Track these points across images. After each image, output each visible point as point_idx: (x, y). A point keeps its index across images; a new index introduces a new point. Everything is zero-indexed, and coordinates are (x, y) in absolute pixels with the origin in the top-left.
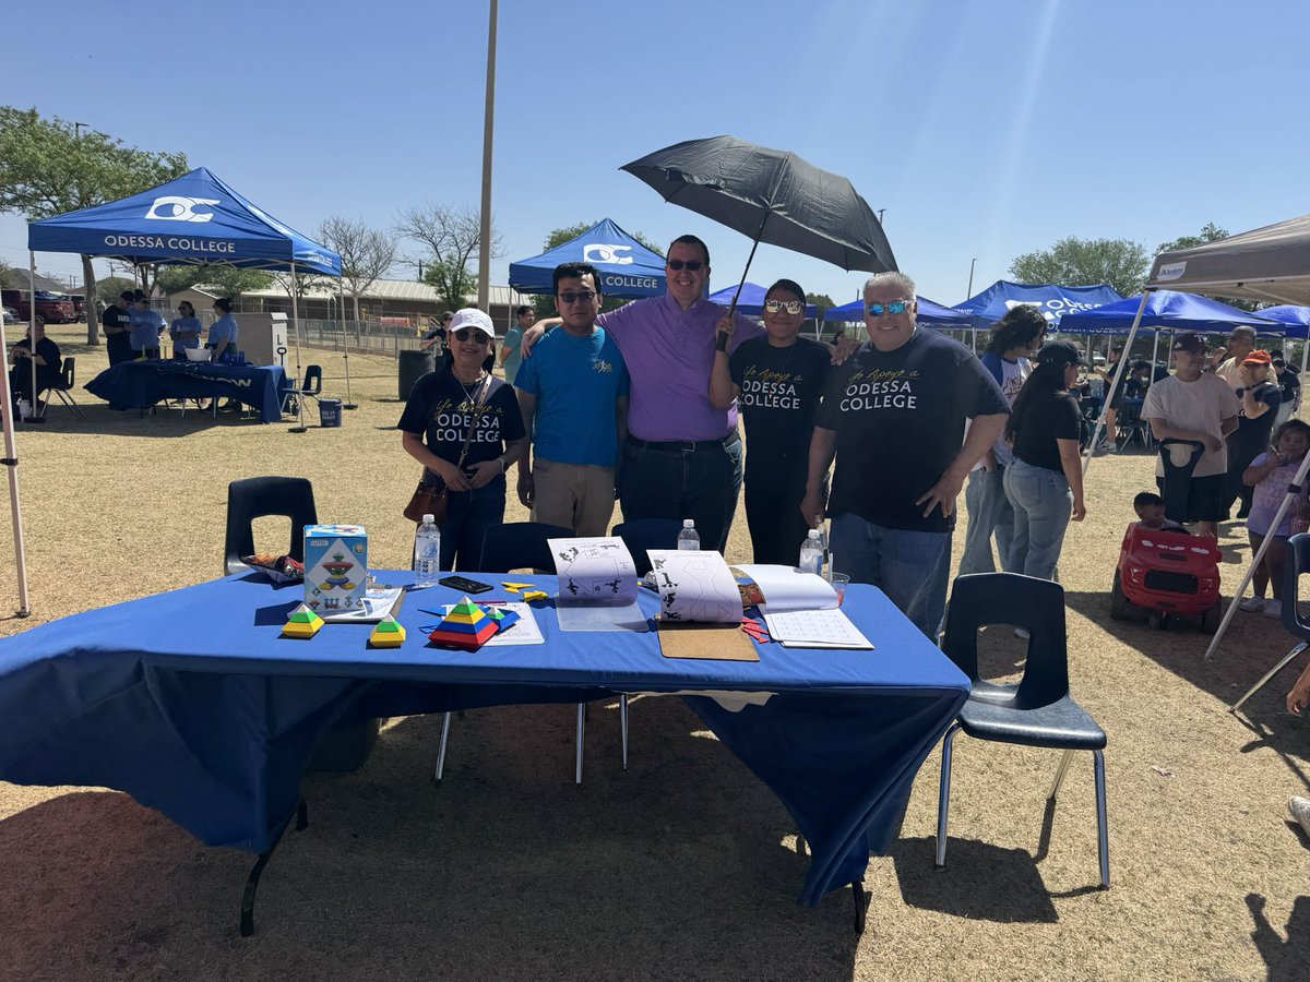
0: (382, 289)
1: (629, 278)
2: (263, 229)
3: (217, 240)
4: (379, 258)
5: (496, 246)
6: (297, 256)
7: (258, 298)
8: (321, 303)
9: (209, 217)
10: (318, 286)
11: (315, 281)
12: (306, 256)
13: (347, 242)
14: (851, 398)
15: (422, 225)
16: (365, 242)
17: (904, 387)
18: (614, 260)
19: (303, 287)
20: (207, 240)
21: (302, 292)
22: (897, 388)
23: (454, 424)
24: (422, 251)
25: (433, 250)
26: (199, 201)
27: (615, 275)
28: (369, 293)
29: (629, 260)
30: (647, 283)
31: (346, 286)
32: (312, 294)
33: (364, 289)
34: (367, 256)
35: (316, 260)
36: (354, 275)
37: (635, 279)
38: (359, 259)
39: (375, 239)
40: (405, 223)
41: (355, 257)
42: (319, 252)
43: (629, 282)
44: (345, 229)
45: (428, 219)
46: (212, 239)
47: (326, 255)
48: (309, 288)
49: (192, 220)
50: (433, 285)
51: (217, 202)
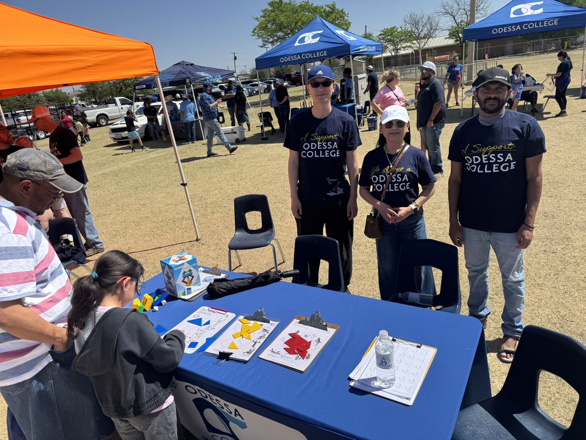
0: (432, 43)
1: (538, 22)
3: (320, 51)
4: (431, 28)
6: (353, 51)
7: (380, 58)
8: (407, 55)
9: (318, 39)
10: (404, 48)
11: (402, 46)
13: (416, 23)
15: (447, 8)
16: (424, 21)
18: (530, 12)
19: (397, 50)
20: (316, 52)
23: (381, 181)
25: (453, 20)
26: (315, 33)
27: (528, 22)
28: (426, 46)
29: (541, 11)
30: (551, 23)
31: (416, 45)
32: (402, 52)
33: (424, 46)
34: (426, 28)
35: (366, 50)
36: (418, 38)
37: (543, 22)
38: (422, 31)
39: (429, 18)
40: (438, 9)
41: (420, 30)
42: (367, 46)
43: (538, 25)
44: (415, 17)
45: (451, 4)
46: (318, 51)
47: (372, 45)
48: (400, 50)
49: (312, 42)
50: (453, 38)
51: (322, 32)
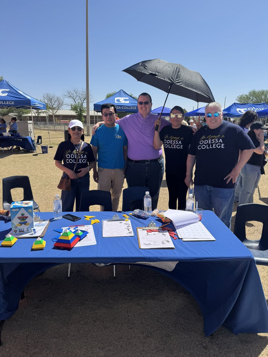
0: (61, 112)
1: (128, 106)
2: (22, 97)
3: (9, 101)
4: (59, 104)
5: (91, 99)
6: (32, 104)
7: (27, 116)
8: (45, 117)
9: (7, 94)
10: (43, 112)
11: (42, 111)
12: (35, 104)
13: (50, 100)
14: (201, 145)
15: (70, 94)
16: (55, 99)
17: (220, 141)
18: (124, 102)
19: (39, 113)
20: (6, 101)
21: (39, 114)
22: (218, 141)
23: (72, 158)
24: (70, 101)
25: (74, 101)
26: (3, 90)
27: (124, 106)
28: (57, 114)
29: (128, 102)
30: (133, 108)
31: (50, 112)
32: (42, 115)
33: (56, 113)
34: (56, 103)
35: (38, 105)
36: (53, 109)
37: (130, 107)
38: (54, 104)
39: (58, 98)
40: (66, 94)
41: (53, 104)
42: (39, 103)
43: (128, 108)
44: (50, 96)
45: (72, 92)
46: (8, 101)
47: (41, 104)
48: (41, 113)
49: (2, 95)
50: (74, 111)
51: (9, 90)
